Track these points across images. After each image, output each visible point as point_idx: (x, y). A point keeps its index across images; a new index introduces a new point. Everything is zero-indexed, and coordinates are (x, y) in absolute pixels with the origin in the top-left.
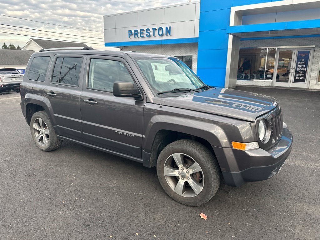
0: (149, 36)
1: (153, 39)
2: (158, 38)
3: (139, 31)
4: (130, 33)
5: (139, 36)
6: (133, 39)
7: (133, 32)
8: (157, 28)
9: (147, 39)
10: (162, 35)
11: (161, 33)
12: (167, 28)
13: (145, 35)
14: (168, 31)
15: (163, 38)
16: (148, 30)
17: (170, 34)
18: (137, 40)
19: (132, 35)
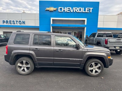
0: (14, 24)
1: (16, 25)
2: (18, 25)
3: (9, 21)
4: (4, 22)
5: (9, 23)
6: (5, 24)
7: (5, 21)
8: (18, 21)
9: (13, 25)
10: (21, 24)
11: (20, 23)
12: (23, 21)
13: (12, 23)
14: (24, 23)
15: (21, 25)
16: (13, 21)
17: (24, 24)
18: (7, 25)
19: (5, 22)
